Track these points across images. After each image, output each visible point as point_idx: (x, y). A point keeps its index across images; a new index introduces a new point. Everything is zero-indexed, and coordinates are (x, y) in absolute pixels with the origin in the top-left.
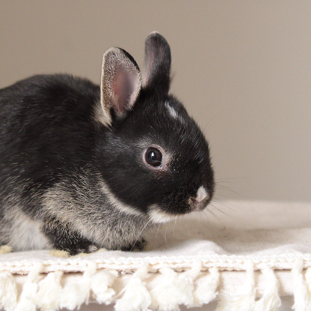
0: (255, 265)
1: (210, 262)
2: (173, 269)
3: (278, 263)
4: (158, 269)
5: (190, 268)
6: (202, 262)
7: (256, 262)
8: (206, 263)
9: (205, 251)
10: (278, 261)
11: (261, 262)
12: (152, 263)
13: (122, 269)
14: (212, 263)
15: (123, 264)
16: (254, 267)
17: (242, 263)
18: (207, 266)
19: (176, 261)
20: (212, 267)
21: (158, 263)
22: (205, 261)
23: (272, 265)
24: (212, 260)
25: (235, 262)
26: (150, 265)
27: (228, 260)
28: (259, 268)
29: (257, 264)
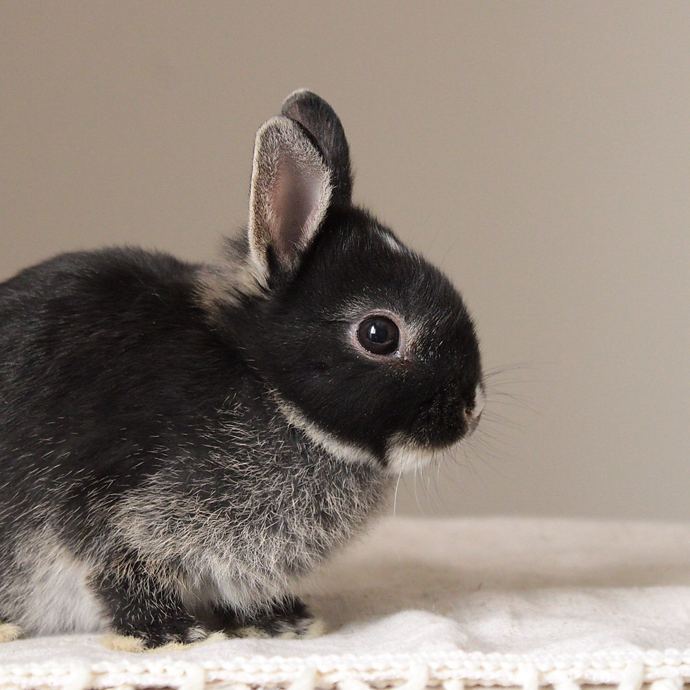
0: (541, 674)
1: (445, 667)
2: (367, 682)
3: (591, 672)
4: (336, 683)
5: (404, 681)
6: (429, 668)
7: (544, 668)
8: (438, 670)
9: (435, 643)
10: (591, 667)
11: (554, 669)
12: (324, 669)
13: (258, 682)
14: (450, 669)
15: (260, 671)
16: (540, 678)
17: (515, 670)
18: (440, 676)
19: (375, 666)
20: (450, 678)
21: (336, 671)
22: (435, 666)
23: (578, 676)
24: (450, 664)
25: (500, 668)
26: (319, 674)
27: (485, 665)
28: (550, 682)
29: (547, 672)
